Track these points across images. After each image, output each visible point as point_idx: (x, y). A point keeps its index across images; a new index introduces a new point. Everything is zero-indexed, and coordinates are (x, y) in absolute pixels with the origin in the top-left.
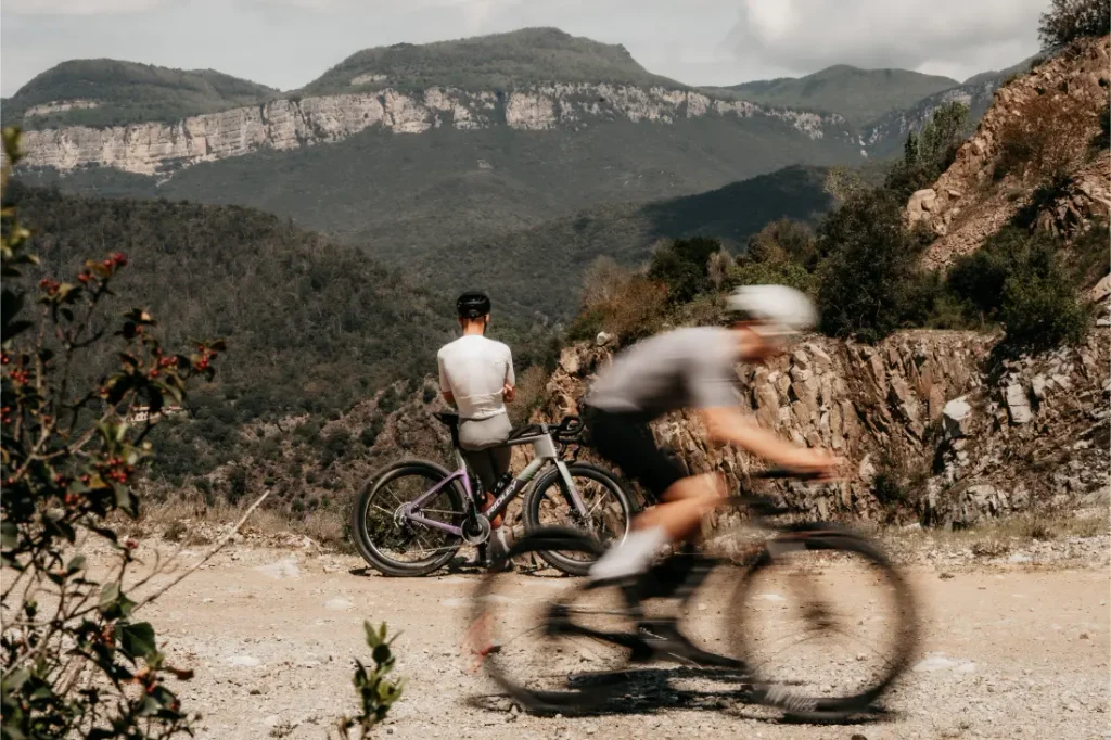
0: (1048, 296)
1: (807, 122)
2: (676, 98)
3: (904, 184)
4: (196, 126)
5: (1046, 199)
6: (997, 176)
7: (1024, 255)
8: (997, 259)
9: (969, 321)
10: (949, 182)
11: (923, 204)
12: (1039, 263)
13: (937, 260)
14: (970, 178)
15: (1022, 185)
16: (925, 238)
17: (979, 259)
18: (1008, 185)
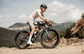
0: (82, 35)
1: (65, 26)
2: (56, 24)
3: (71, 28)
4: (25, 27)
5: (82, 28)
6: (78, 27)
7: (80, 32)
8: (78, 33)
9: (76, 37)
10: (74, 27)
11: (73, 29)
12: (81, 33)
13: (74, 33)
14: (76, 27)
15: (80, 27)
16: (73, 31)
17: (77, 33)
18: (79, 28)
